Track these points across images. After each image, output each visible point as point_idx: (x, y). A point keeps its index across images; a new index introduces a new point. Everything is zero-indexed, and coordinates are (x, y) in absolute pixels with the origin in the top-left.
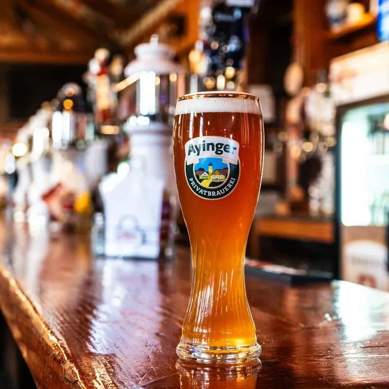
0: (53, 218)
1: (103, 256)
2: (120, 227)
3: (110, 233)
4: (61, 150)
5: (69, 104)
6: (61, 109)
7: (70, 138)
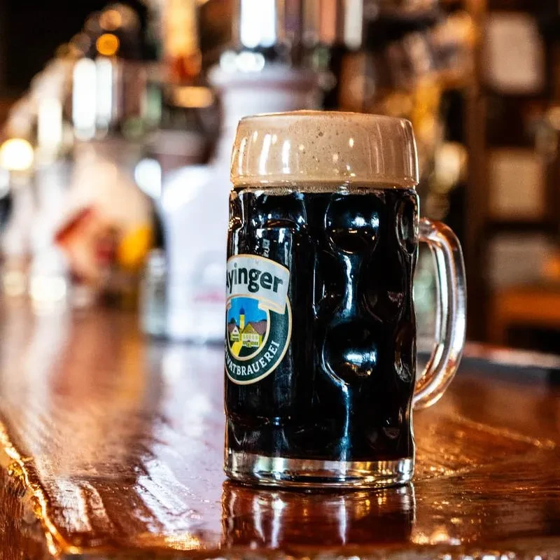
0: (75, 278)
1: (162, 340)
2: (198, 277)
3: (179, 293)
4: (93, 141)
5: (108, 43)
6: (93, 54)
7: (112, 113)
